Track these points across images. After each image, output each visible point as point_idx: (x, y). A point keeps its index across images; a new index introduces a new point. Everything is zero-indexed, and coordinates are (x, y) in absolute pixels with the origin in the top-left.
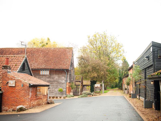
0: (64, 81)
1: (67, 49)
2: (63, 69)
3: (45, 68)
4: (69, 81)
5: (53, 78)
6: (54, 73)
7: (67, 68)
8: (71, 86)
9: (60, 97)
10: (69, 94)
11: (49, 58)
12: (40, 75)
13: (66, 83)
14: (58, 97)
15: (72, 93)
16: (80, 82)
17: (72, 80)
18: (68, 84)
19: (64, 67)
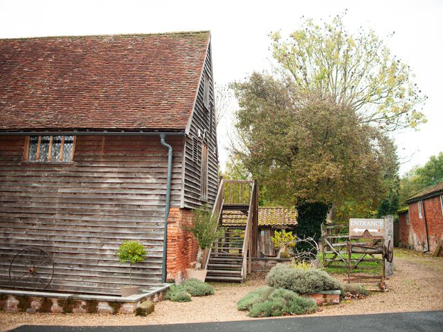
0: (153, 201)
1: (182, 41)
2: (152, 130)
3: (53, 125)
4: (182, 199)
5: (93, 183)
6: (102, 154)
7: (174, 126)
8: (197, 230)
9: (111, 303)
10: (184, 274)
11: (84, 80)
12: (25, 165)
13: (164, 209)
14: (102, 306)
15: (202, 267)
16: (244, 209)
17: (204, 197)
18: (180, 215)
19: (160, 120)
